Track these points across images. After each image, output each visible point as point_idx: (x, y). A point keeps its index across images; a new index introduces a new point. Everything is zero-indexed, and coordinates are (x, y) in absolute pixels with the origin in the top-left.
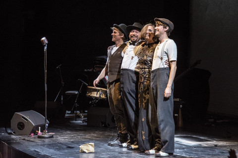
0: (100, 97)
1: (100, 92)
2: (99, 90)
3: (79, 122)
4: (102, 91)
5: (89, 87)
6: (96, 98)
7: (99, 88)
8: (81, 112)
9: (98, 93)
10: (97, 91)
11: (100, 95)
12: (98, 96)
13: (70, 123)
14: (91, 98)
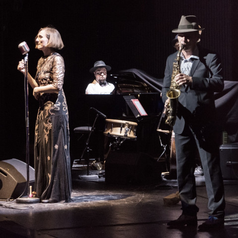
0: (126, 136)
1: (126, 127)
2: (124, 125)
3: (93, 176)
4: (129, 126)
5: (107, 120)
6: (120, 138)
7: (124, 122)
8: (97, 161)
9: (123, 129)
10: (121, 126)
11: (126, 133)
12: (123, 134)
13: (79, 178)
14: (112, 138)
